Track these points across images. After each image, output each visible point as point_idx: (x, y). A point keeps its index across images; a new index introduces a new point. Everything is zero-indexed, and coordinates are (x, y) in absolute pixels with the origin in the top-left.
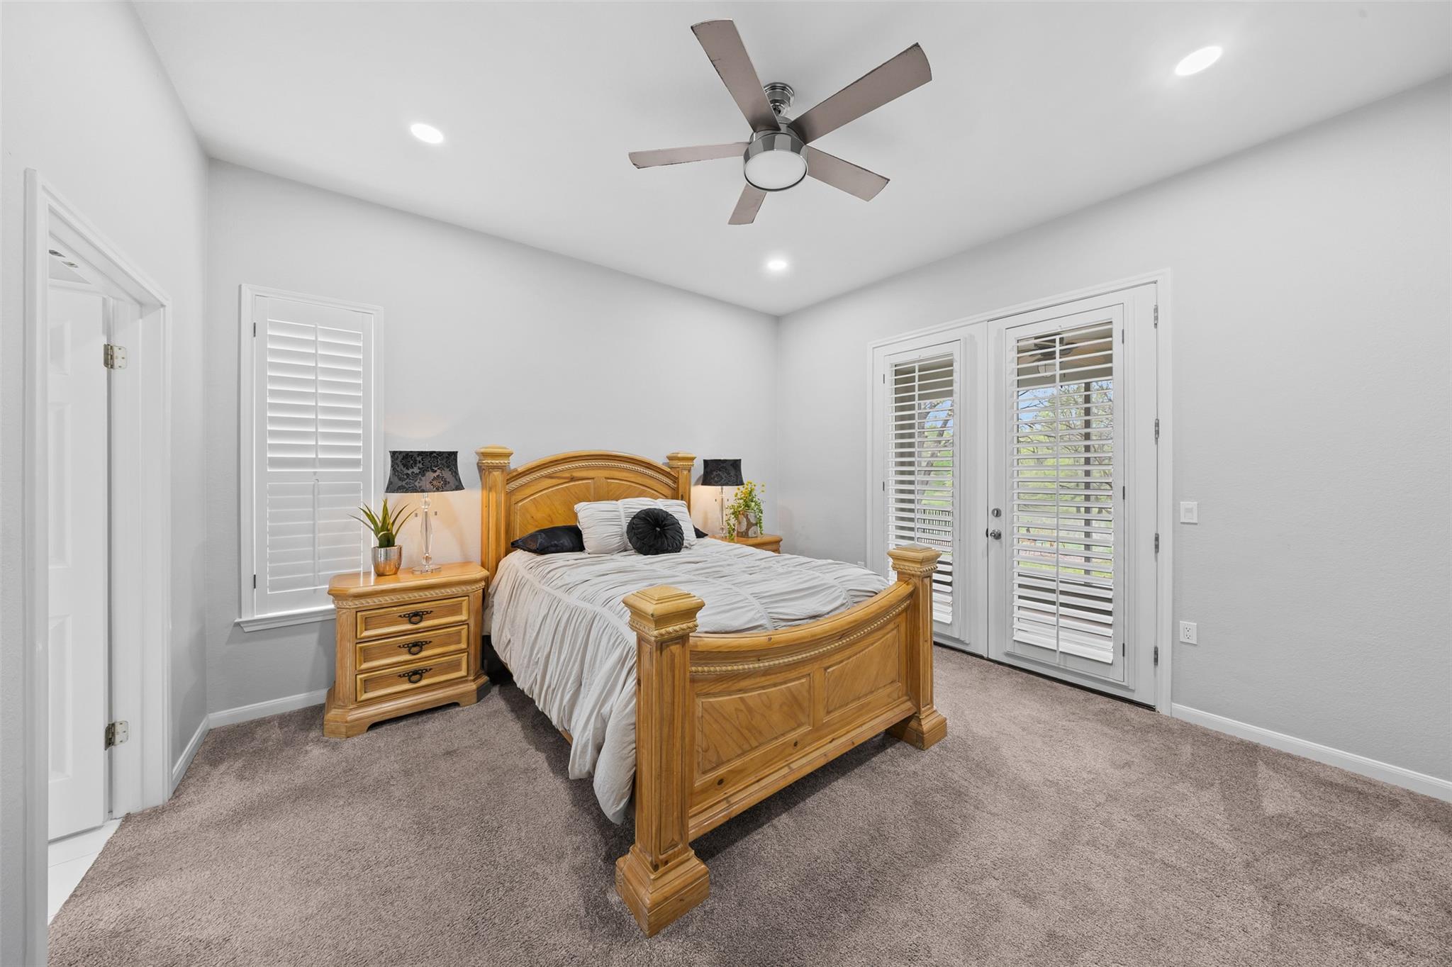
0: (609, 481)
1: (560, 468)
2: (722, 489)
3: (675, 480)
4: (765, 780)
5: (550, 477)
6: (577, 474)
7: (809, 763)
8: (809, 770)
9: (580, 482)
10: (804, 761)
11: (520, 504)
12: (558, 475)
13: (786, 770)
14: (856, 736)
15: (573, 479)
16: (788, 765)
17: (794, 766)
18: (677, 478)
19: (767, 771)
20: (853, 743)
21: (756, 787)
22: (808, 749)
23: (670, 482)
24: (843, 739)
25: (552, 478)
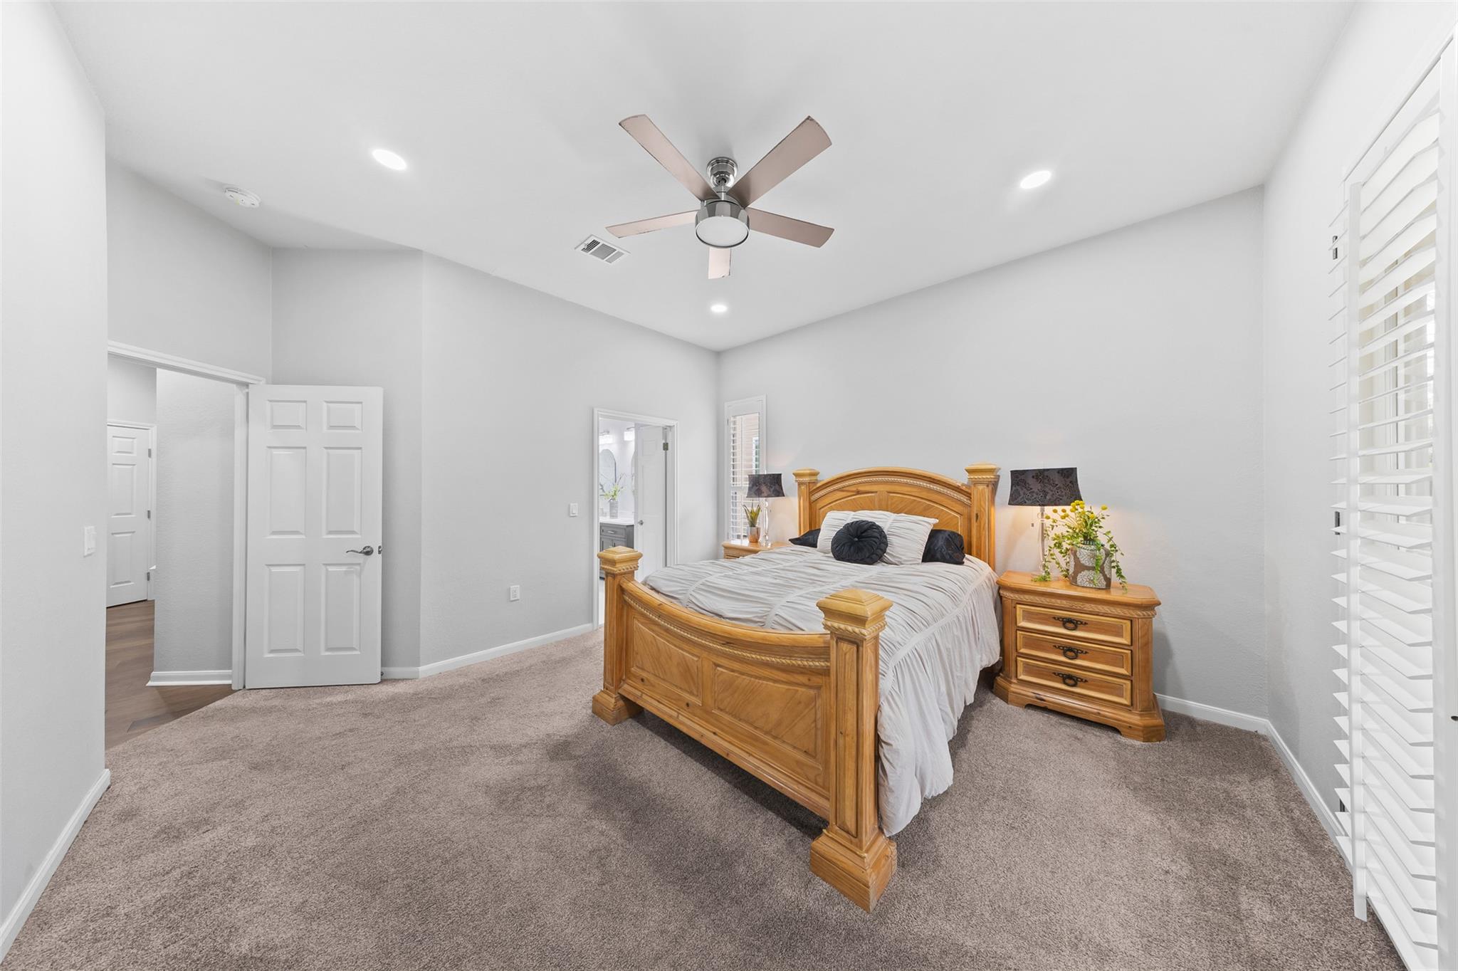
0: (891, 495)
1: (847, 483)
2: (1043, 511)
3: (969, 495)
4: (663, 706)
5: (840, 490)
6: (861, 488)
7: (688, 727)
8: (685, 730)
9: (865, 495)
10: (689, 723)
11: (823, 509)
12: (847, 489)
13: (675, 714)
14: (736, 754)
15: (858, 493)
16: (679, 713)
17: (681, 718)
18: (970, 494)
19: (665, 702)
20: (728, 754)
21: (656, 703)
22: (696, 719)
23: (964, 499)
24: (726, 745)
25: (843, 491)
